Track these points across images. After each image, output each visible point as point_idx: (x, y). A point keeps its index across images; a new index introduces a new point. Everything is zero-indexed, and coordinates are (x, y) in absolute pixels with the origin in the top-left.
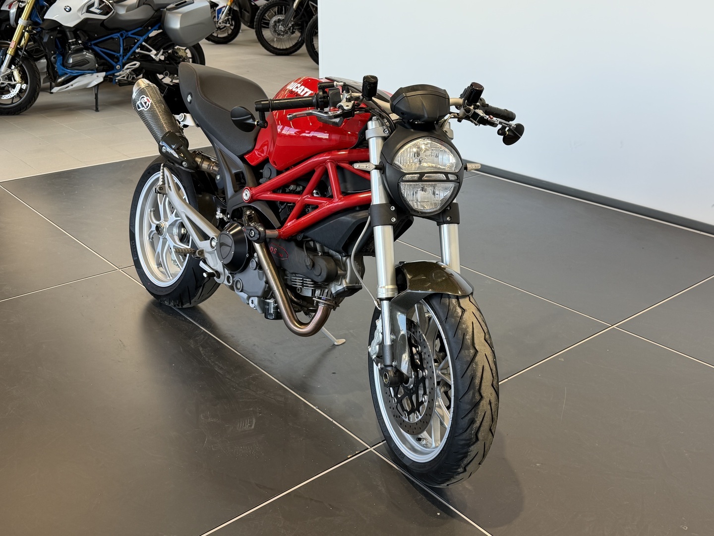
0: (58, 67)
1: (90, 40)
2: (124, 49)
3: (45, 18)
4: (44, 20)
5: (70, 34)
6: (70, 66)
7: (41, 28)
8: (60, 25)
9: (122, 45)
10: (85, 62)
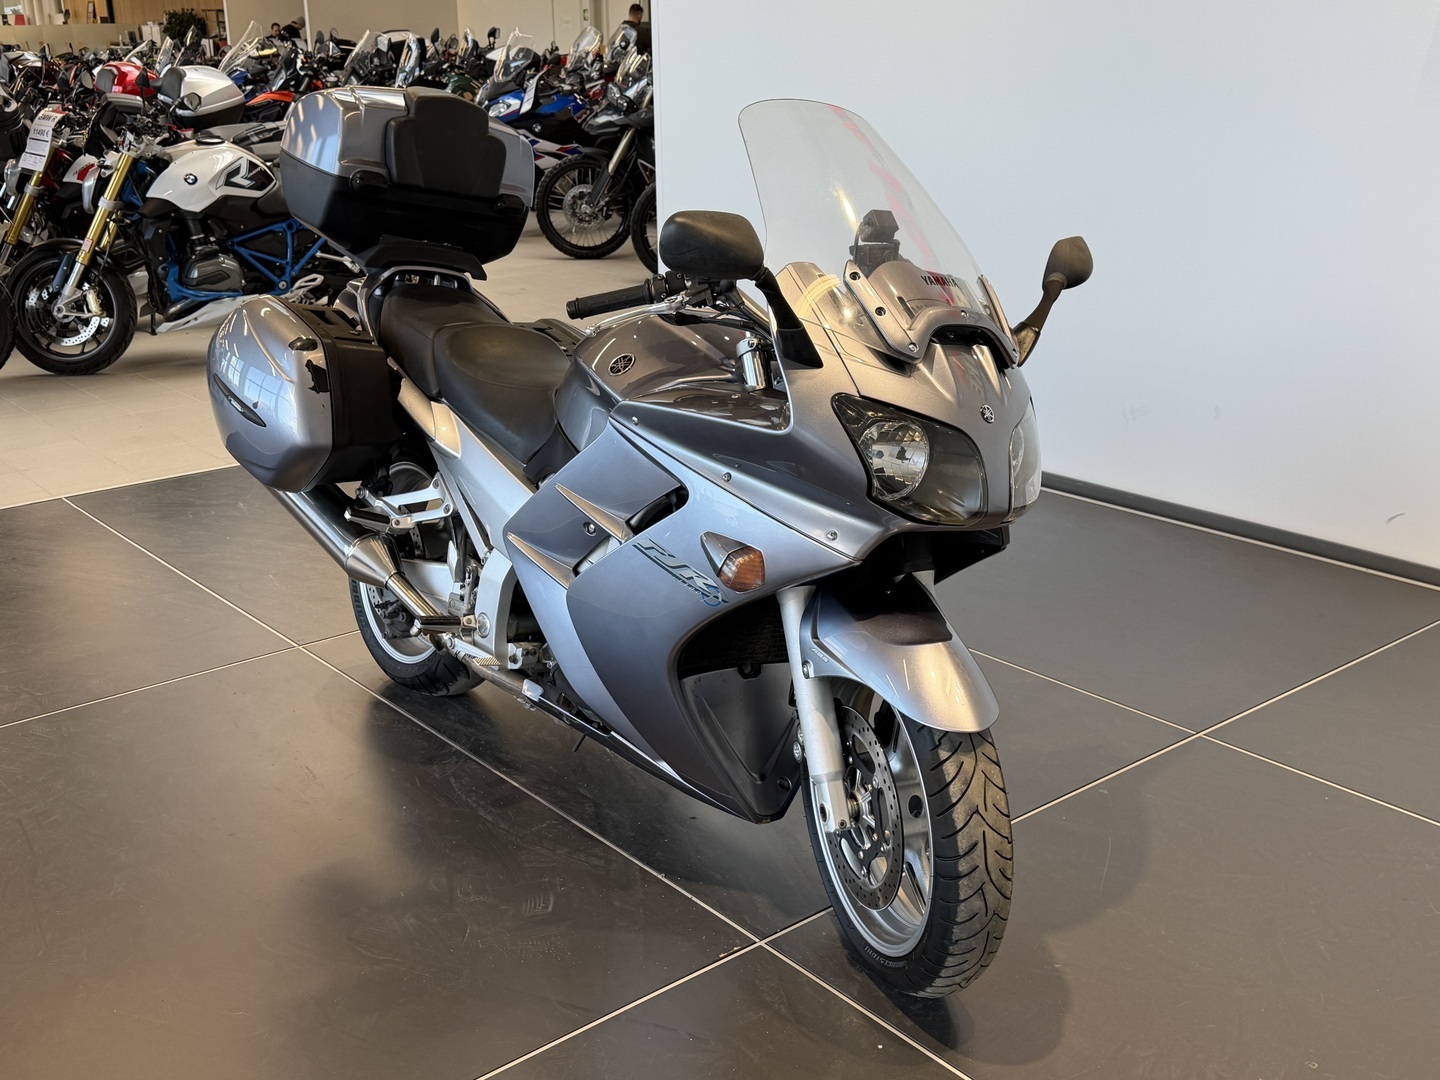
0: (171, 286)
1: (230, 236)
2: (294, 252)
3: (148, 195)
4: (145, 200)
5: (194, 225)
6: (195, 283)
7: (141, 214)
8: (176, 209)
9: (290, 244)
10: (222, 276)
